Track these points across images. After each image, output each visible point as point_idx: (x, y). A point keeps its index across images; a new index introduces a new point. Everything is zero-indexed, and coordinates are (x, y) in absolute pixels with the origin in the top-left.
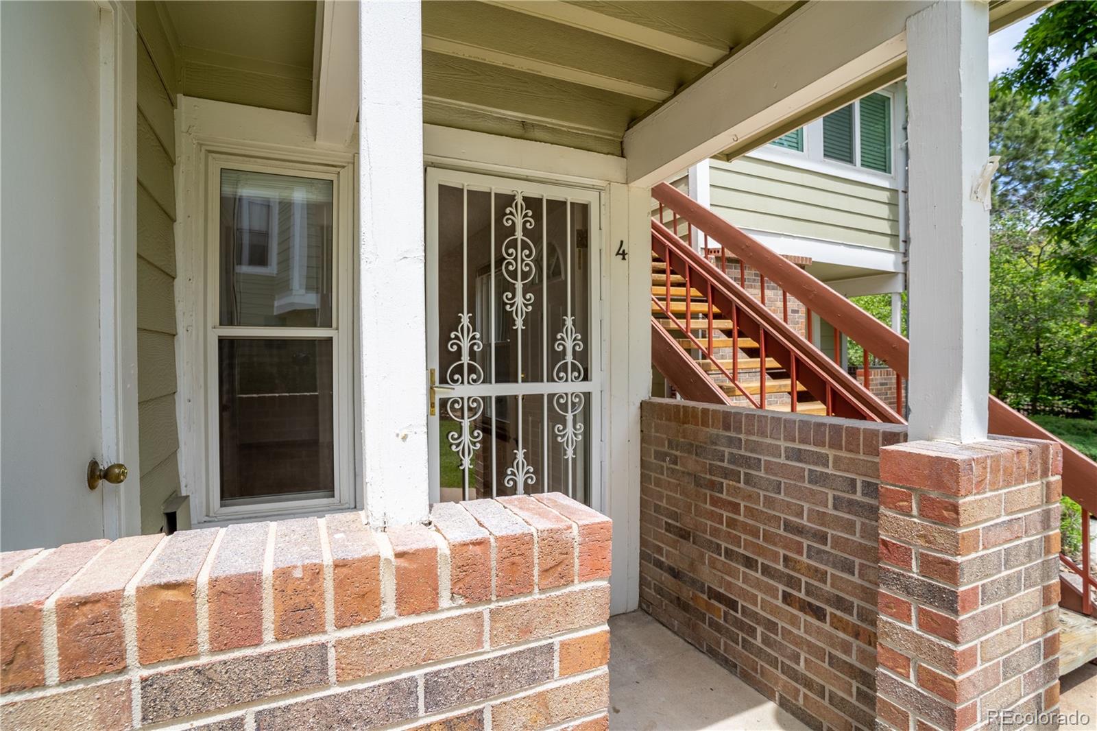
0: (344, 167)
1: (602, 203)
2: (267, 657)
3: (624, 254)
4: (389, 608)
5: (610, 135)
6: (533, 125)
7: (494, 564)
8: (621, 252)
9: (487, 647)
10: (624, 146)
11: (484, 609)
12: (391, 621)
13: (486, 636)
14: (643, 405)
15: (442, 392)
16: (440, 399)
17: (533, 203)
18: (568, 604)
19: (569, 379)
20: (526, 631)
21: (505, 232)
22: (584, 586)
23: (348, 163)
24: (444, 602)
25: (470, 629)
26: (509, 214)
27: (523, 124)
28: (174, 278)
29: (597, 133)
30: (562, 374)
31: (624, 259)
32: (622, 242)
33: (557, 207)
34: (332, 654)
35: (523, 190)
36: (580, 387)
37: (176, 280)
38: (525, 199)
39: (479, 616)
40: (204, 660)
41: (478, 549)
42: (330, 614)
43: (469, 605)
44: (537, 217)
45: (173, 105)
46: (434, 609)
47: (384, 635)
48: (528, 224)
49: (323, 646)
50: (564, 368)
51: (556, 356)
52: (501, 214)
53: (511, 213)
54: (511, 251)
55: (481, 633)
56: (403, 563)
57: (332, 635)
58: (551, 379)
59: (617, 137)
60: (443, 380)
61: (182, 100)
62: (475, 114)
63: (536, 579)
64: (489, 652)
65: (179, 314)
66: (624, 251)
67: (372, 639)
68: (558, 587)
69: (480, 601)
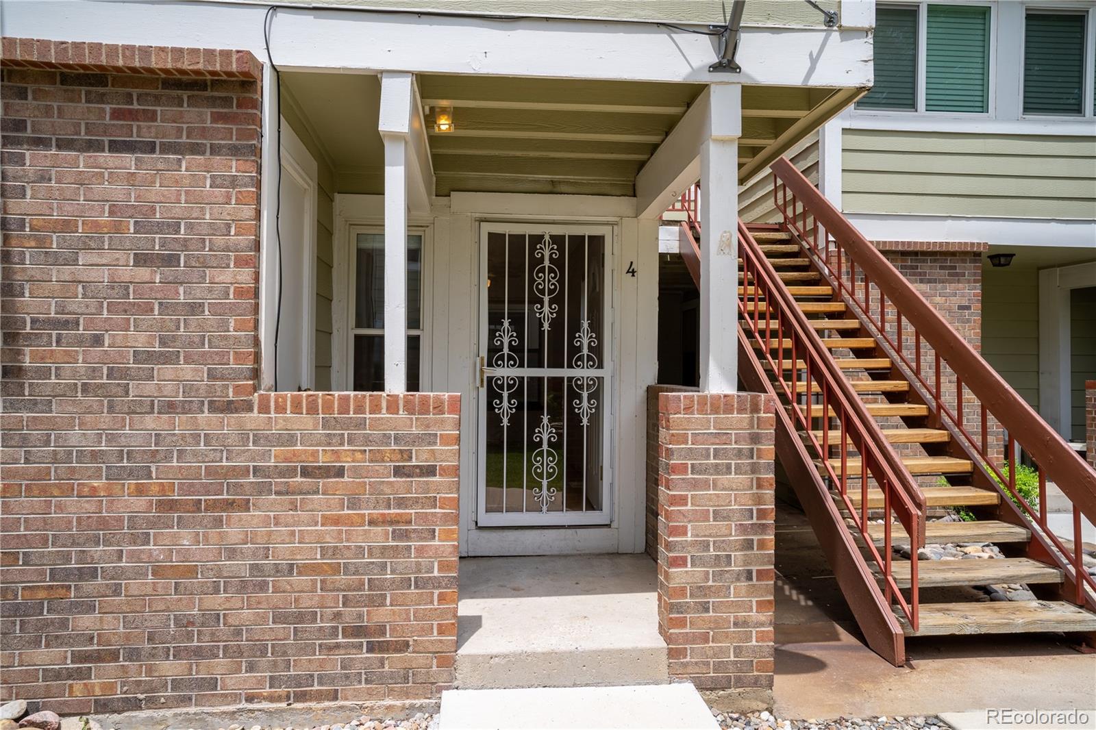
0: (428, 226)
1: (615, 234)
2: (351, 418)
3: (633, 272)
4: (384, 411)
5: (624, 181)
6: (560, 182)
7: (417, 403)
8: (631, 270)
9: (414, 429)
10: (636, 188)
11: (414, 417)
12: (384, 415)
13: (414, 425)
14: (649, 388)
15: (489, 372)
16: (487, 377)
17: (558, 240)
18: (443, 421)
19: (585, 367)
20: (428, 426)
21: (536, 262)
22: (449, 416)
23: (431, 223)
24: (401, 412)
25: (409, 422)
26: (540, 249)
27: (553, 182)
28: (331, 301)
29: (614, 180)
30: (579, 363)
31: (633, 275)
32: (632, 263)
33: (577, 241)
34: (368, 421)
35: (548, 231)
36: (594, 373)
37: (333, 302)
38: (551, 237)
39: (412, 418)
40: (336, 416)
41: (412, 397)
42: (367, 410)
43: (409, 414)
44: (561, 249)
45: (332, 200)
46: (397, 414)
47: (382, 418)
48: (554, 255)
49: (365, 418)
50: (580, 358)
51: (575, 350)
52: (533, 249)
53: (541, 248)
54: (540, 275)
55: (412, 424)
56: (388, 398)
57: (368, 416)
58: (570, 366)
59: (630, 181)
60: (490, 365)
61: (337, 197)
62: (515, 180)
63: (431, 410)
64: (415, 431)
65: (334, 321)
66: (633, 270)
67: (379, 419)
68: (439, 414)
69: (412, 414)
